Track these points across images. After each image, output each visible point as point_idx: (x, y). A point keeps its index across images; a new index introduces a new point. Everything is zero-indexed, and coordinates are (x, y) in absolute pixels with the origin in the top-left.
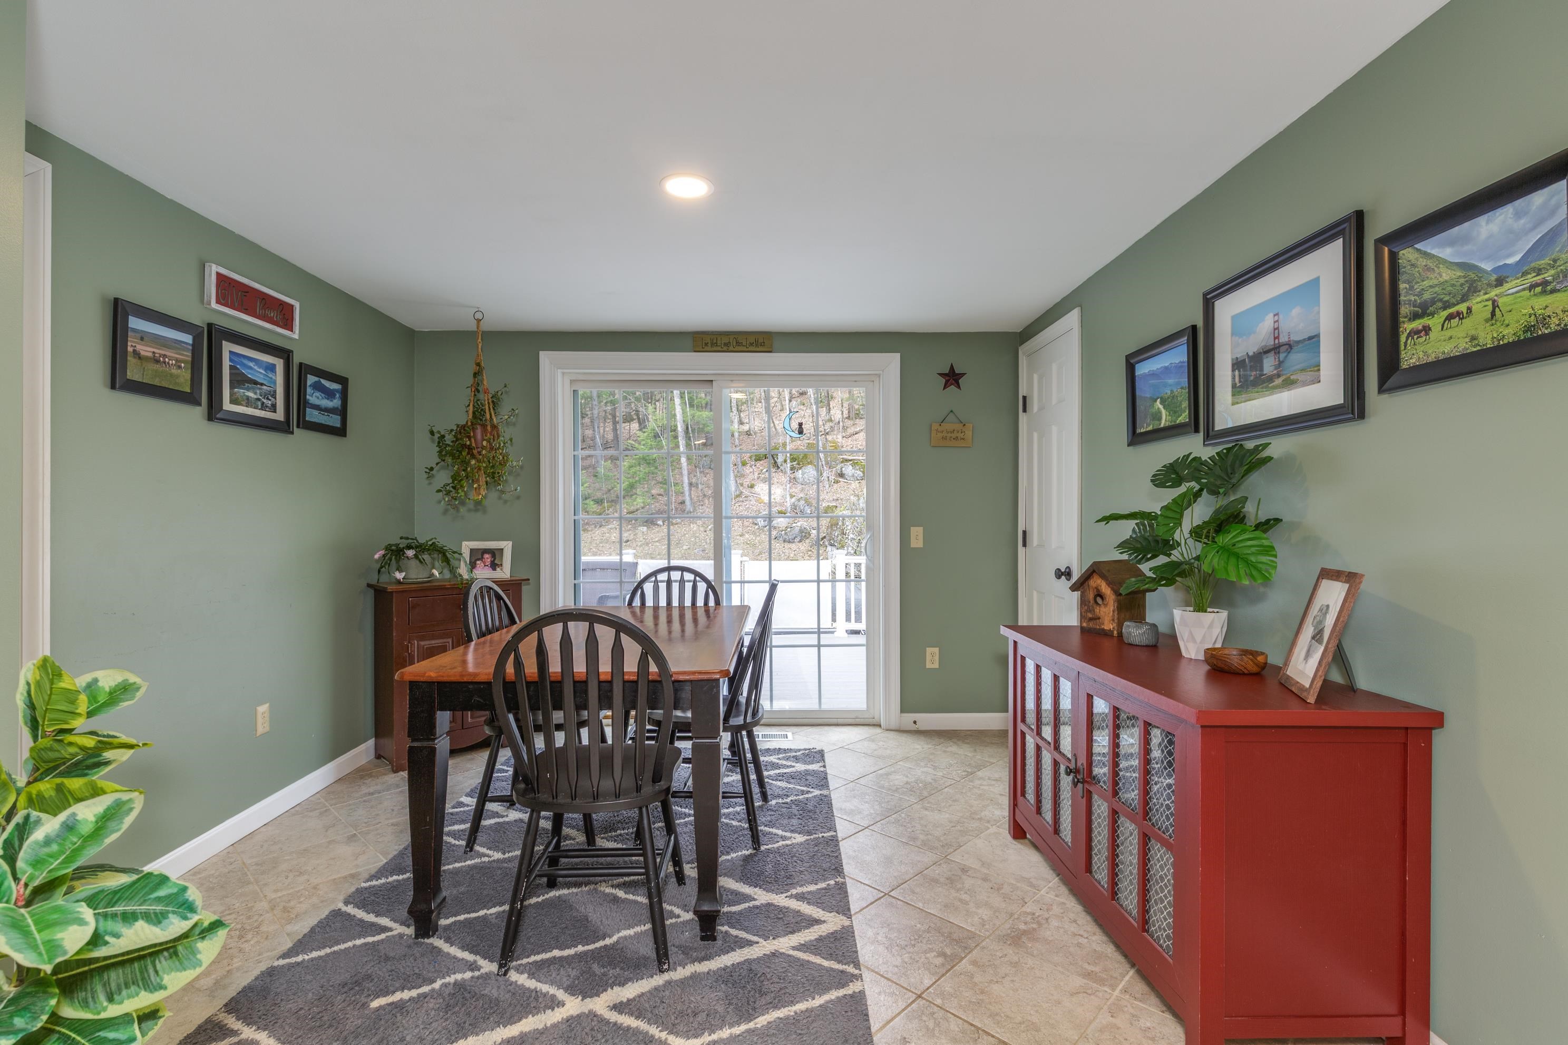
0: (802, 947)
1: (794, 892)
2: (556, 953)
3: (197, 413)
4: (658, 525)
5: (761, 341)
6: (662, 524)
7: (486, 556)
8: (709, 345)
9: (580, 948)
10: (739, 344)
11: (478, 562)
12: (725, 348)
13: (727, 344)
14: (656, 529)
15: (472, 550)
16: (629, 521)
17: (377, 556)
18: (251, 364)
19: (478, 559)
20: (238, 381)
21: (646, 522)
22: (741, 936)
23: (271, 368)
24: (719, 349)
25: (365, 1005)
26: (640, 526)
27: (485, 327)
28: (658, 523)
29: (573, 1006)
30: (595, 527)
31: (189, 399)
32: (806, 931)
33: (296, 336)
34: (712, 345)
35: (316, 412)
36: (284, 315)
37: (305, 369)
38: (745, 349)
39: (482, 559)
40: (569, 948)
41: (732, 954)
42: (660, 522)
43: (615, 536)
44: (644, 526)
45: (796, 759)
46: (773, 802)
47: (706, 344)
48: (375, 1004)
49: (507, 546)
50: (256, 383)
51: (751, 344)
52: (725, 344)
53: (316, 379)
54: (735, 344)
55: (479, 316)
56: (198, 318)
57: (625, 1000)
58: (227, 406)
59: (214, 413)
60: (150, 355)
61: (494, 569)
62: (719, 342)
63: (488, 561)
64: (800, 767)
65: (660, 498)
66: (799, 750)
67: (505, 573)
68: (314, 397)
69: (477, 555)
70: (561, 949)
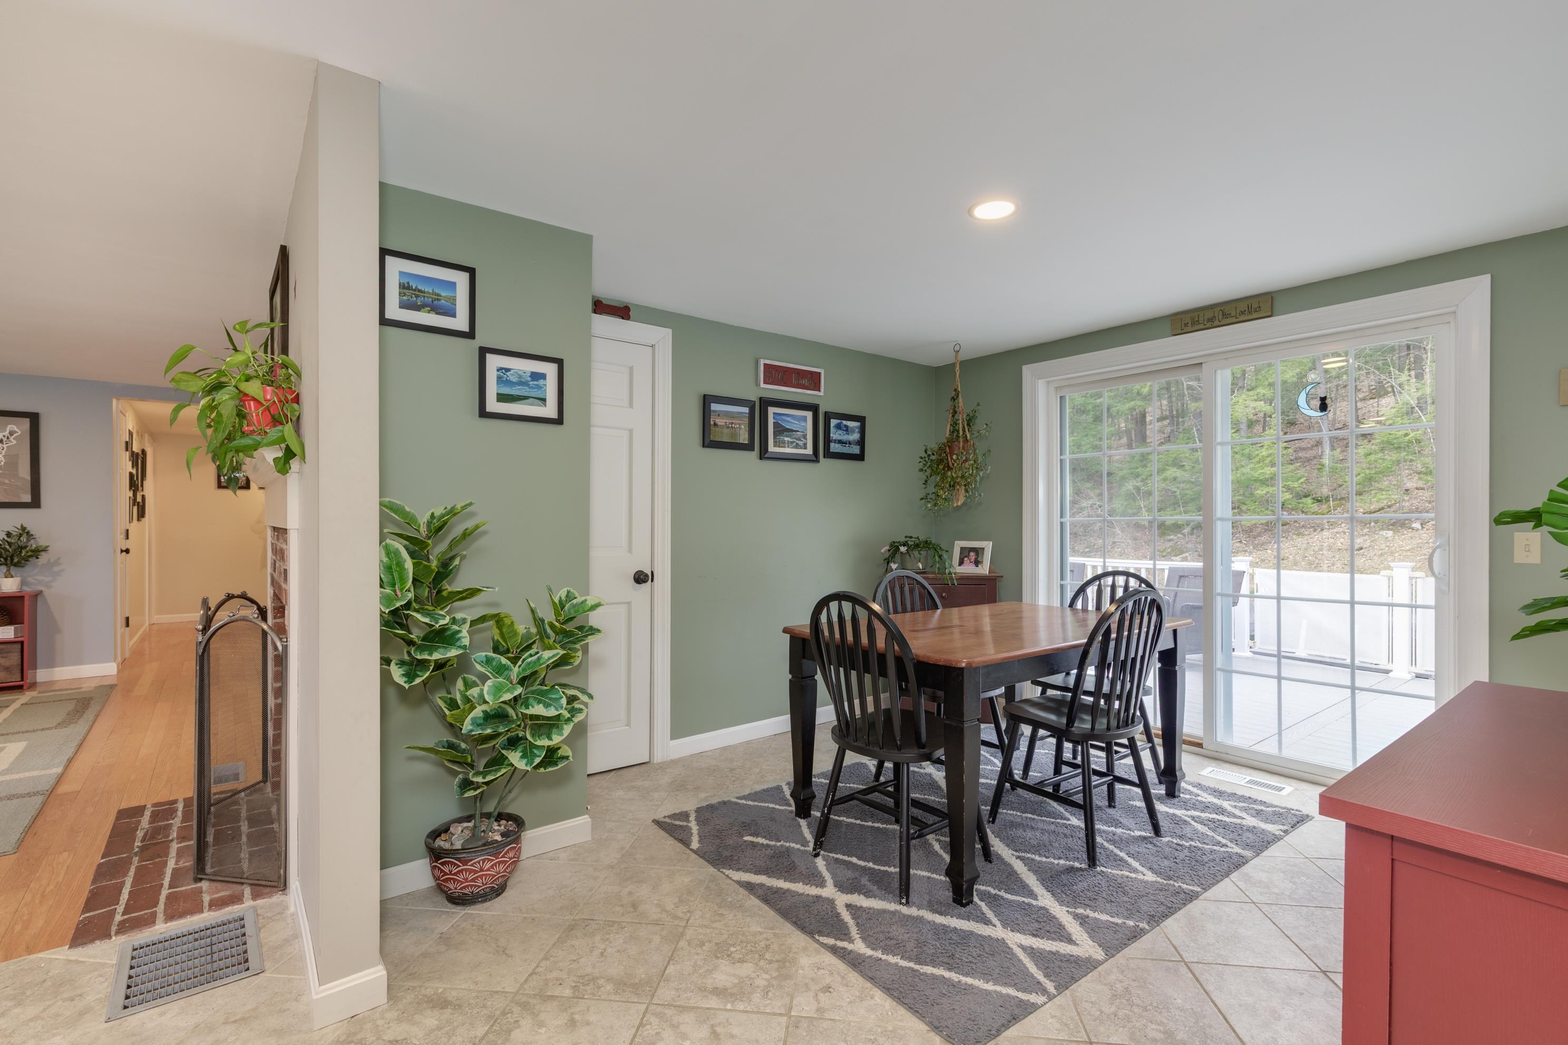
0: (1031, 952)
1: (1080, 911)
2: (854, 860)
3: (754, 455)
4: (1413, 529)
5: (1255, 305)
6: (1419, 527)
7: (972, 554)
8: (1190, 325)
9: (871, 865)
10: (1225, 315)
11: (966, 559)
12: (1209, 325)
13: (1211, 320)
14: (1408, 534)
15: (962, 548)
16: (1365, 523)
17: (883, 551)
18: (789, 419)
19: (966, 557)
20: (779, 431)
21: (1393, 525)
22: (988, 916)
23: (805, 419)
24: (1202, 326)
25: (743, 836)
26: (1382, 529)
27: (963, 356)
28: (1414, 525)
29: (829, 891)
30: (1315, 531)
31: (749, 447)
32: (1051, 942)
33: (821, 394)
34: (1193, 324)
35: (837, 446)
36: (813, 381)
37: (828, 416)
38: (1234, 320)
39: (968, 556)
40: (864, 861)
41: (963, 921)
42: (1417, 525)
43: (1342, 541)
44: (1389, 529)
45: (1258, 813)
46: (1165, 840)
47: (1186, 325)
48: (746, 838)
49: (988, 546)
50: (792, 431)
51: (1243, 313)
52: (1208, 319)
53: (839, 421)
54: (1221, 317)
55: (957, 348)
56: (753, 396)
57: (859, 905)
58: (772, 448)
59: (764, 454)
60: (724, 424)
61: (977, 566)
62: (1201, 319)
63: (973, 559)
64: (1250, 821)
65: (1420, 493)
66: (1272, 806)
67: (984, 569)
68: (835, 435)
69: (965, 552)
70: (859, 859)
